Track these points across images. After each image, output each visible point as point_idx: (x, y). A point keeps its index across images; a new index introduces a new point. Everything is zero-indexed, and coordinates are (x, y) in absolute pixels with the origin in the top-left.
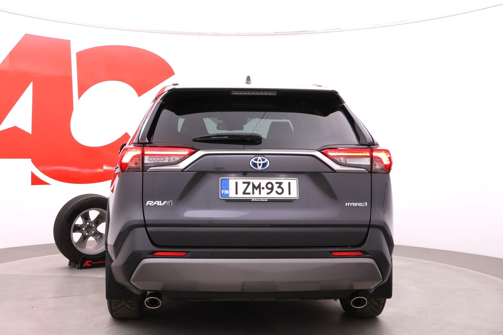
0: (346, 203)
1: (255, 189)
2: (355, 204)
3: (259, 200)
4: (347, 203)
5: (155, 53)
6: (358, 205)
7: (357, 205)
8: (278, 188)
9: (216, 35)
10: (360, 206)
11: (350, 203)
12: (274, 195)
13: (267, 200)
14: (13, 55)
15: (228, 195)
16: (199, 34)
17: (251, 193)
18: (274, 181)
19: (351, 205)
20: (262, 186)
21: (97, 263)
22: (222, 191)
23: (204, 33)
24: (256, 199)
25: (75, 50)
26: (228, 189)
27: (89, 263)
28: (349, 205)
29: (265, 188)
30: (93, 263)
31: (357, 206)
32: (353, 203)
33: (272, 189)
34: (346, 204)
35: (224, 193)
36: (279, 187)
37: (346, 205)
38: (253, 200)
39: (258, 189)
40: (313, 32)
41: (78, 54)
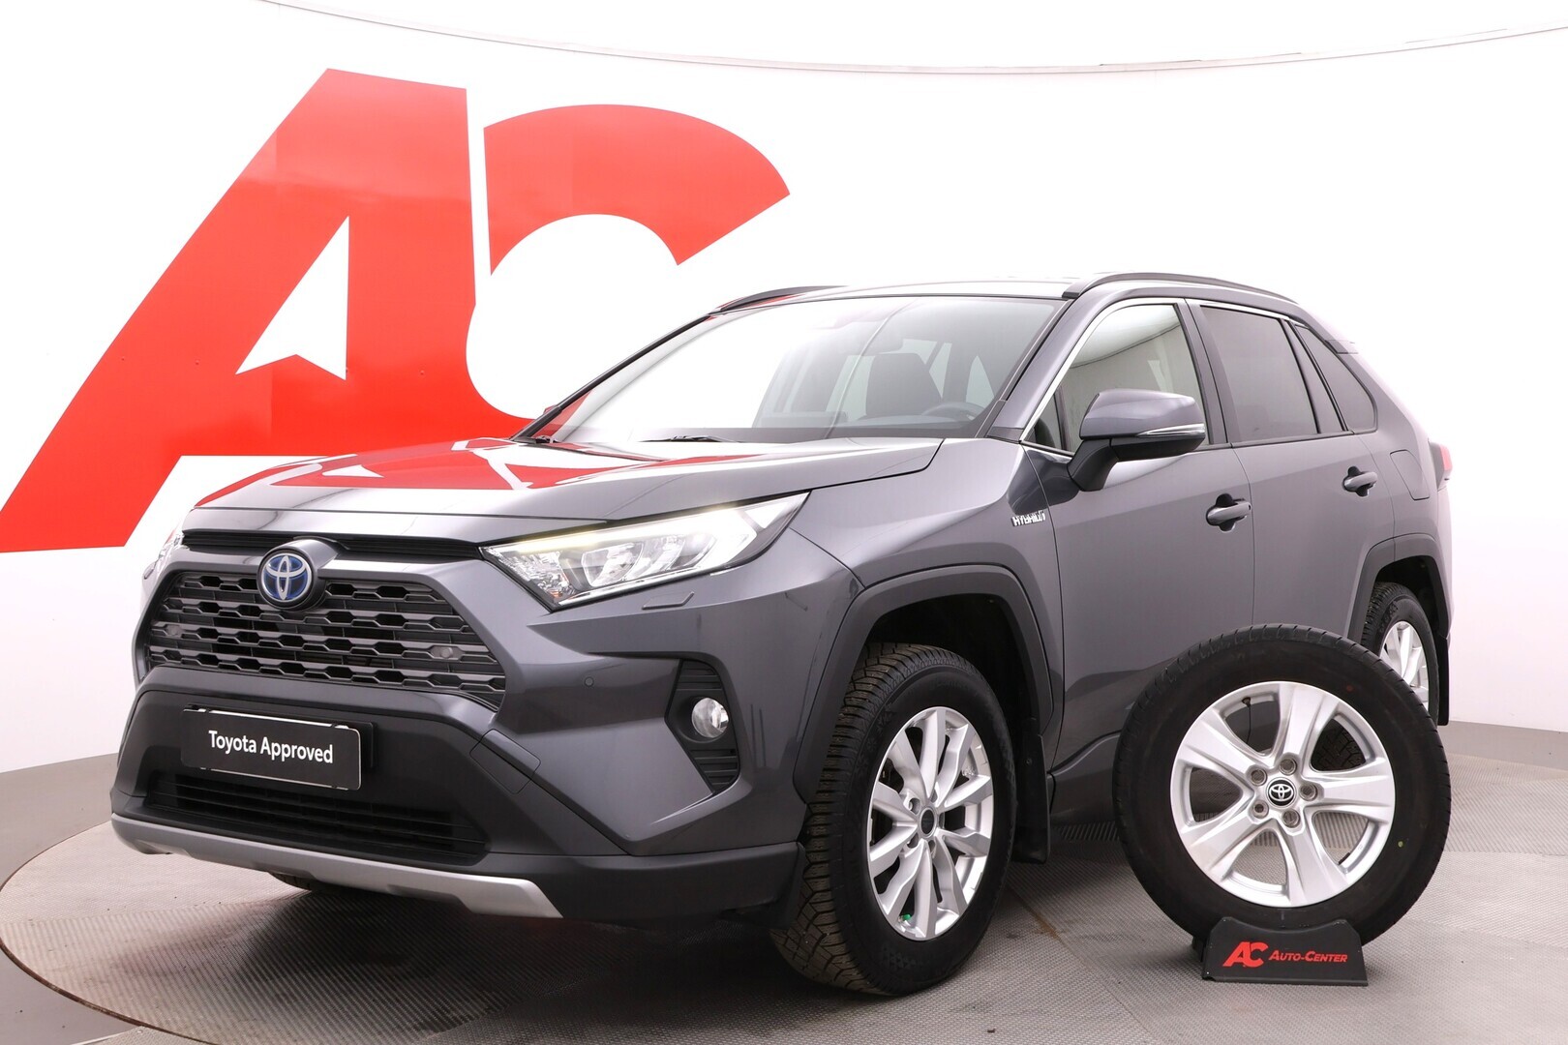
14: (290, 135)
21: (1296, 957)
23: (880, 67)
25: (480, 118)
27: (1255, 955)
30: (1276, 955)
40: (1214, 65)
41: (491, 133)
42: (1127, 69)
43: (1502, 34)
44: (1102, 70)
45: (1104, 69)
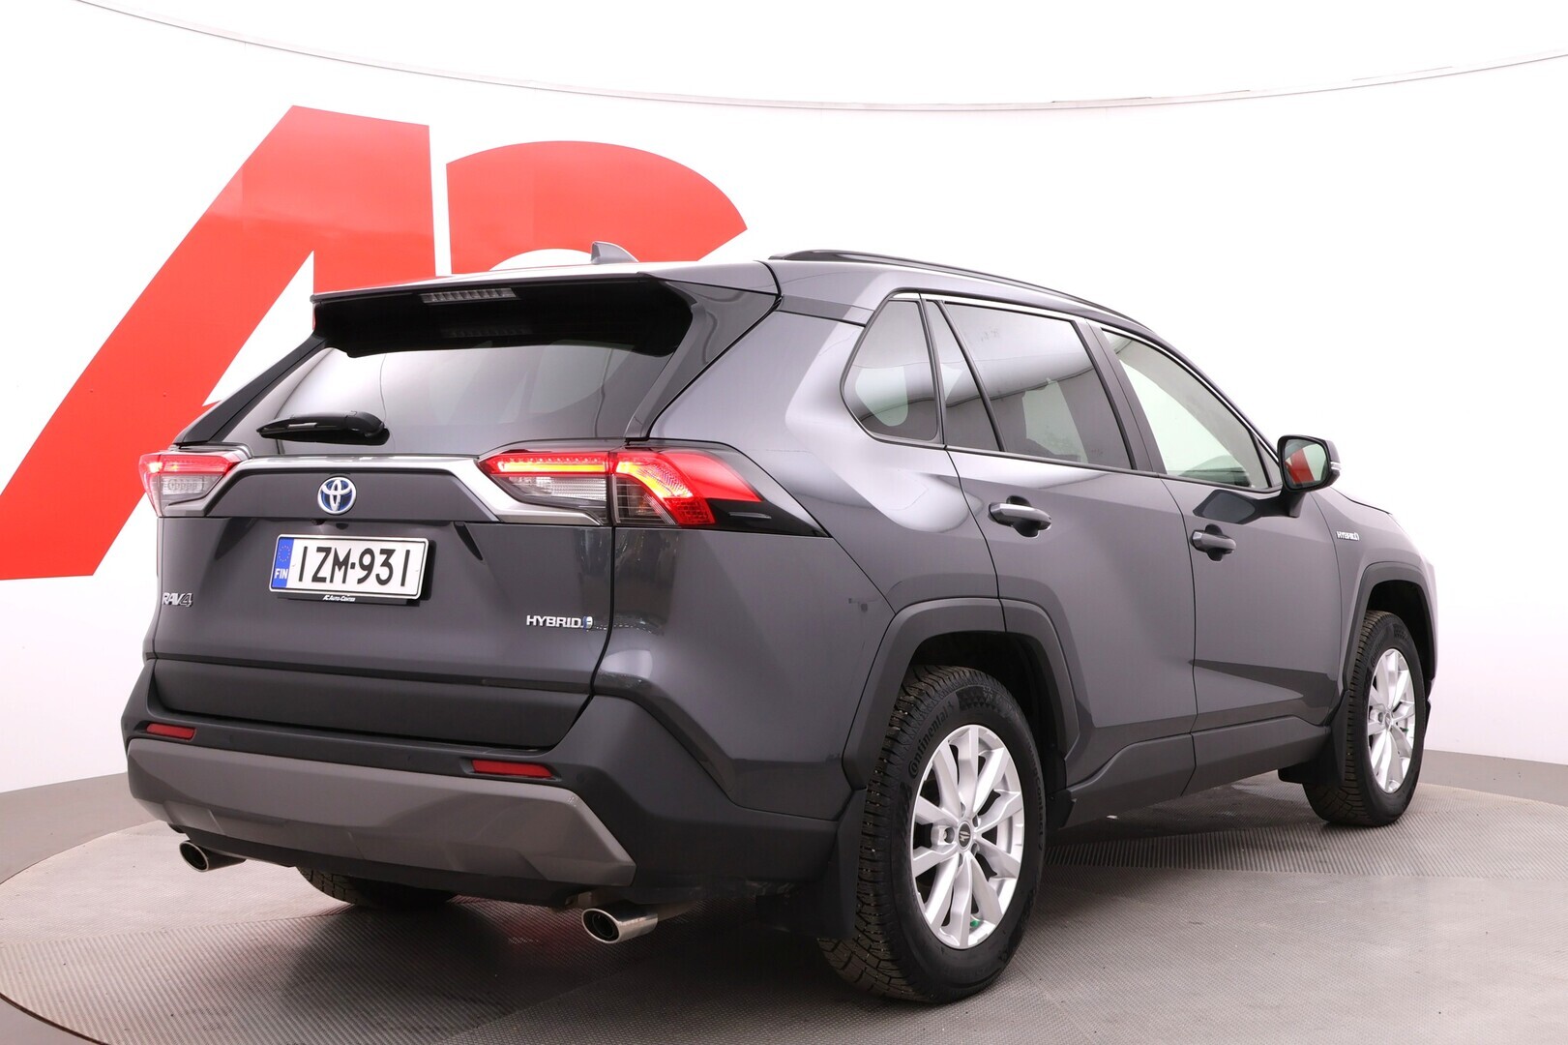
0: (529, 617)
1: (337, 567)
2: (554, 622)
3: (338, 599)
4: (531, 618)
5: (683, 163)
6: (563, 623)
7: (559, 622)
8: (382, 565)
9: (870, 108)
10: (568, 626)
11: (539, 617)
12: (371, 587)
13: (353, 600)
14: (256, 171)
15: (285, 581)
16: (821, 107)
17: (328, 580)
18: (376, 547)
19: (541, 624)
20: (351, 561)
22: (277, 570)
23: (836, 104)
24: (334, 596)
25: (442, 155)
26: (286, 566)
28: (535, 624)
29: (357, 566)
31: (558, 625)
32: (548, 618)
33: (369, 568)
34: (529, 620)
35: (278, 576)
36: (386, 564)
37: (528, 624)
38: (326, 598)
39: (343, 568)
40: (1167, 102)
41: (452, 168)
42: (1079, 106)
43: (1446, 72)
44: (1054, 107)
45: (1056, 106)
